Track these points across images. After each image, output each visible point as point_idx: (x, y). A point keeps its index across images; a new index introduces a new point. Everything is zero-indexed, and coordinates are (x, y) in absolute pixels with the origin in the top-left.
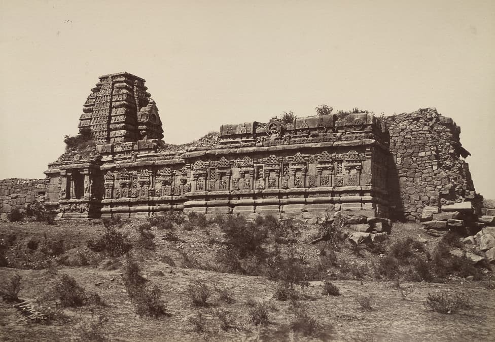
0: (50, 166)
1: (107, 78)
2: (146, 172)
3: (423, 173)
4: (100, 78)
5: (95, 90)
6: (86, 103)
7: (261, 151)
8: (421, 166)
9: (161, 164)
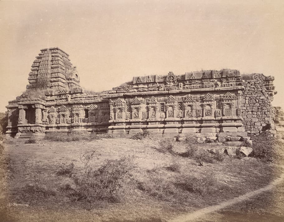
0: (10, 103)
1: (46, 50)
2: (78, 107)
3: (263, 109)
4: (41, 51)
5: (38, 58)
6: (32, 65)
7: (164, 93)
8: (262, 105)
9: (89, 102)
